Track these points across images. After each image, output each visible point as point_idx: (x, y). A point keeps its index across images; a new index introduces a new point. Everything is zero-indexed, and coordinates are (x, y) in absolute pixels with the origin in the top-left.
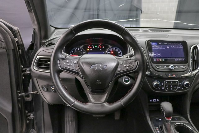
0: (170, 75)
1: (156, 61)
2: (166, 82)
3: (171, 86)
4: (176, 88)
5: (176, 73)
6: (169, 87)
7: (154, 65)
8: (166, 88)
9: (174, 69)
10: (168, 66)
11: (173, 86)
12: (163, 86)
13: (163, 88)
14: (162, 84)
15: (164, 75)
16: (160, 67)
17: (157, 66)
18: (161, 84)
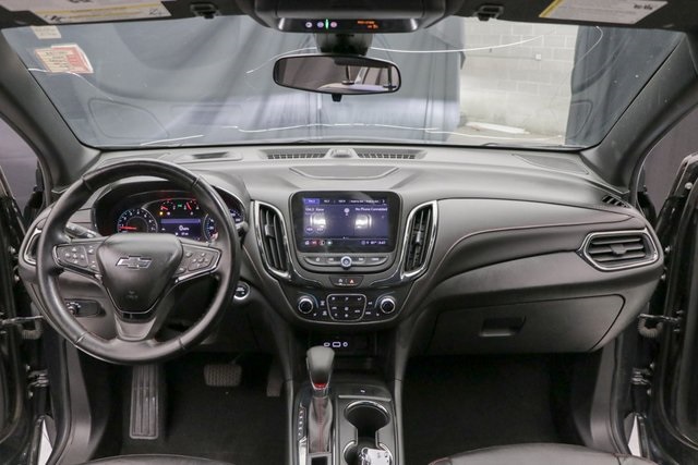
0: (341, 280)
1: (310, 245)
2: (331, 298)
3: (346, 309)
4: (360, 314)
5: (358, 277)
6: (341, 311)
7: (302, 255)
8: (333, 312)
9: (352, 266)
10: (338, 259)
11: (352, 309)
12: (325, 308)
13: (325, 313)
14: (323, 303)
15: (324, 281)
16: (318, 260)
17: (309, 258)
18: (319, 303)
